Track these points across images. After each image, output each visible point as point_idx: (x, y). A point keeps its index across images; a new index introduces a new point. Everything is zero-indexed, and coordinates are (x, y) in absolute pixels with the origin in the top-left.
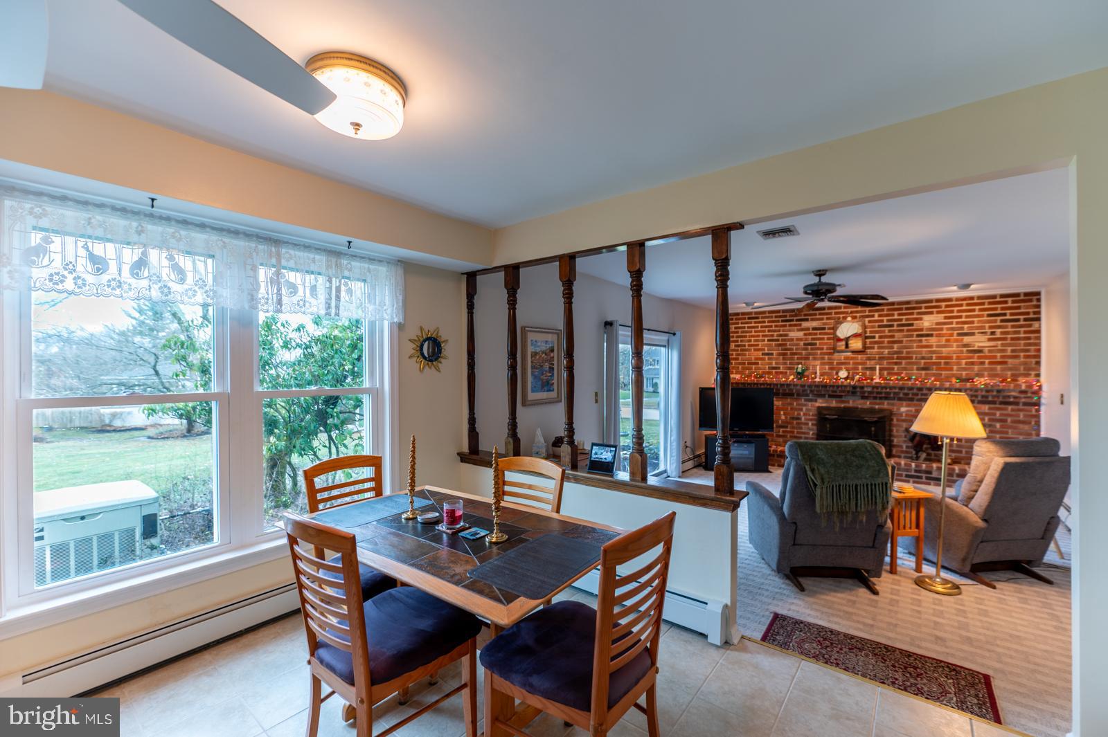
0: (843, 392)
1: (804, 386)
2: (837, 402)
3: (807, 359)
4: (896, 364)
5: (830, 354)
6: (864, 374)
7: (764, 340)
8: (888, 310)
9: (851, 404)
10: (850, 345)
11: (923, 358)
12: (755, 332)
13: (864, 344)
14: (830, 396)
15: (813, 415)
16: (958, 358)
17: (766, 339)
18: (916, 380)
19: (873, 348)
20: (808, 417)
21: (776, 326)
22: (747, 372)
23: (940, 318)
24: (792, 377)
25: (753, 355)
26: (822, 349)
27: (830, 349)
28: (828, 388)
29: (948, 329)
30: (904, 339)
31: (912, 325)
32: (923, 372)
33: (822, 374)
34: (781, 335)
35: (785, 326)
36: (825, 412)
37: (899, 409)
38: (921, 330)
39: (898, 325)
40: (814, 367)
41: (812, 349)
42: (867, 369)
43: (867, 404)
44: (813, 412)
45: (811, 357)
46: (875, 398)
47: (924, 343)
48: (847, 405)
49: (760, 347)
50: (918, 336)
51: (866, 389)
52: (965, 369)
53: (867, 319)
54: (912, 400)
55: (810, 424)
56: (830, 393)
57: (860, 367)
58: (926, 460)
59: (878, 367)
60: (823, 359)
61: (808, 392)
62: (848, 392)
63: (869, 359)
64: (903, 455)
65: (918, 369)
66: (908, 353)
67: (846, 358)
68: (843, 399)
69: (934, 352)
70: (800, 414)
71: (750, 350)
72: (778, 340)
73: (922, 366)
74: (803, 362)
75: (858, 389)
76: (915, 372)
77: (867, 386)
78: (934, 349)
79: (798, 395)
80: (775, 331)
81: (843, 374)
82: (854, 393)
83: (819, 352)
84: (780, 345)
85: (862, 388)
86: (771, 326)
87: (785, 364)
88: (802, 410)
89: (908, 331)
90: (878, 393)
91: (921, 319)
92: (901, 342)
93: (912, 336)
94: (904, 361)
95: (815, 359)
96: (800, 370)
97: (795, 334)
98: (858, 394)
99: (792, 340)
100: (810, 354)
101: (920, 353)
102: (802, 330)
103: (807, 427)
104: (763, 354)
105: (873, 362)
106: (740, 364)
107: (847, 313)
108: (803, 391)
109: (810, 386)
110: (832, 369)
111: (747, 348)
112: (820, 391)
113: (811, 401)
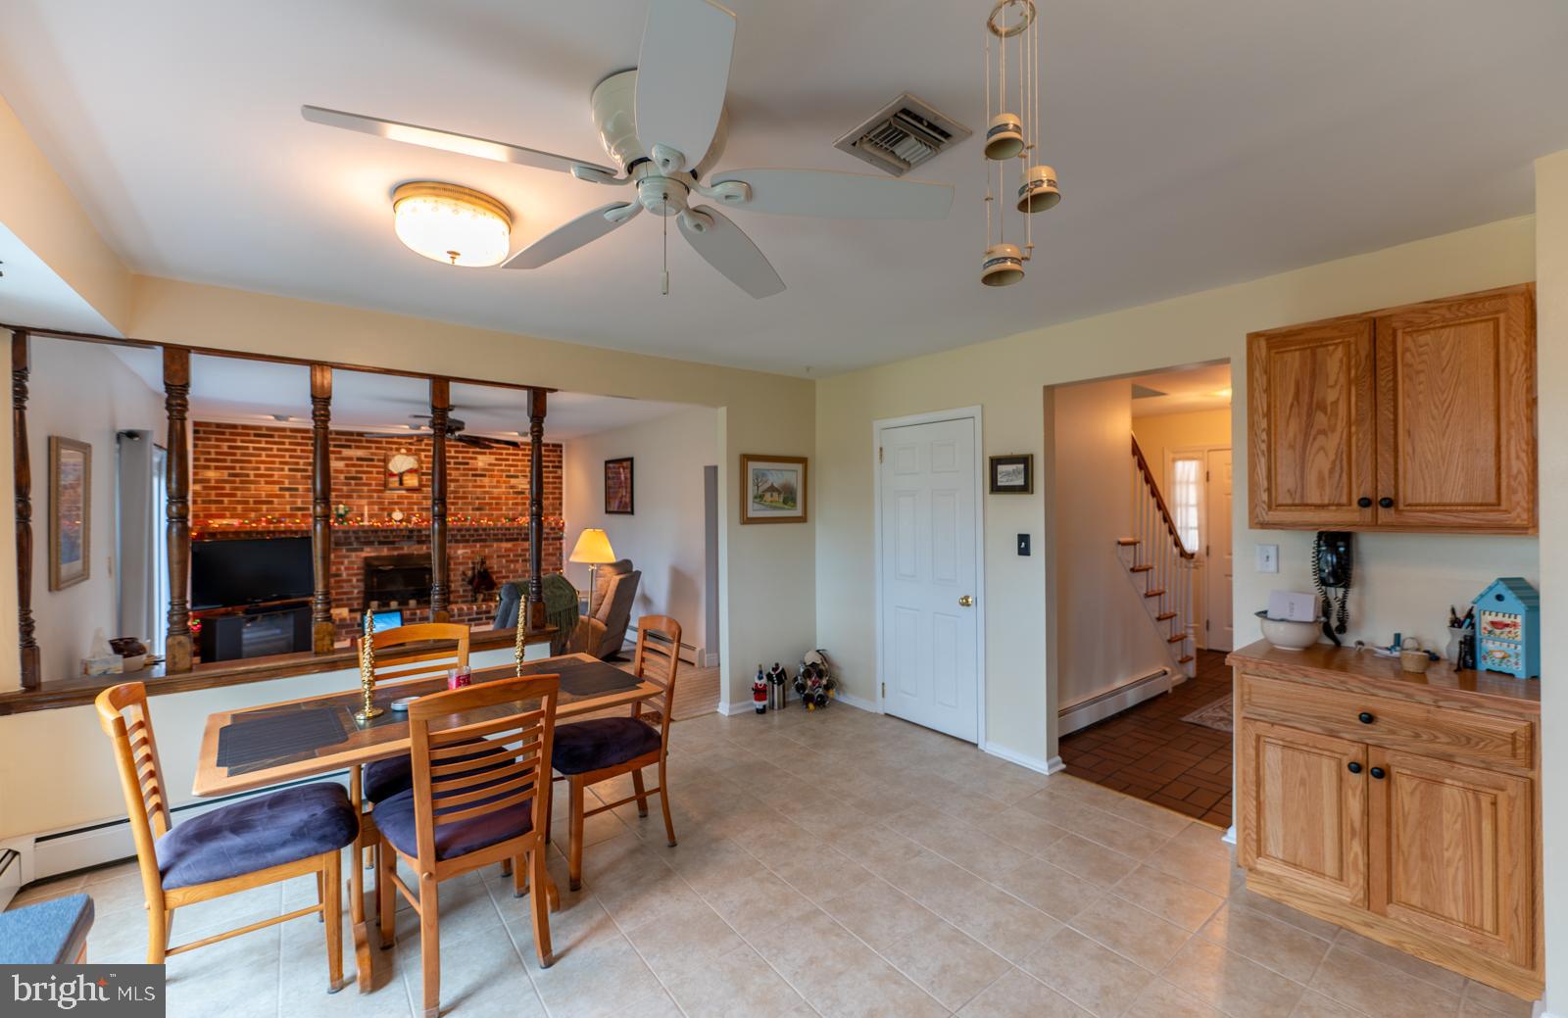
0: (398, 536)
1: (348, 532)
2: (389, 549)
3: (350, 497)
4: (453, 503)
5: (380, 491)
6: (421, 515)
7: (282, 470)
9: (406, 551)
10: (405, 482)
11: (478, 498)
12: (268, 456)
13: (420, 480)
14: (380, 543)
15: (358, 569)
16: (507, 499)
17: (286, 467)
18: (472, 520)
20: (351, 572)
21: (302, 451)
22: (253, 515)
23: (491, 459)
25: (264, 489)
26: (370, 485)
27: (380, 485)
28: (380, 534)
29: (498, 470)
30: (461, 478)
31: (467, 464)
32: (478, 513)
33: (371, 516)
36: (376, 563)
37: (455, 552)
38: (476, 469)
39: (455, 463)
40: (361, 507)
41: (356, 485)
42: (423, 509)
43: (424, 549)
44: (359, 563)
45: (355, 495)
47: (479, 483)
48: (401, 552)
49: (276, 478)
50: (473, 475)
51: (424, 532)
52: (511, 509)
53: (423, 454)
54: (467, 541)
55: (354, 579)
56: (382, 539)
57: (416, 507)
58: (483, 600)
60: (371, 497)
61: (353, 539)
62: (404, 536)
63: (425, 498)
64: (460, 600)
65: (473, 509)
66: (464, 492)
67: (399, 497)
68: (397, 545)
69: (487, 493)
70: (339, 569)
71: (258, 483)
72: (305, 471)
73: (477, 506)
74: (344, 500)
75: (415, 533)
76: (471, 512)
77: (425, 529)
78: (487, 489)
79: (338, 543)
80: (300, 457)
81: (397, 515)
82: (409, 538)
83: (366, 488)
85: (420, 531)
86: (295, 451)
88: (342, 563)
89: (464, 469)
91: (476, 458)
92: (457, 481)
93: (467, 475)
94: (460, 501)
95: (360, 497)
96: (341, 512)
98: (415, 538)
100: (353, 491)
101: (475, 493)
102: (343, 459)
103: (349, 584)
104: (281, 489)
105: (429, 502)
106: (239, 502)
107: (400, 444)
108: (346, 538)
109: (355, 532)
110: (382, 509)
111: (252, 478)
112: (369, 536)
113: (355, 550)
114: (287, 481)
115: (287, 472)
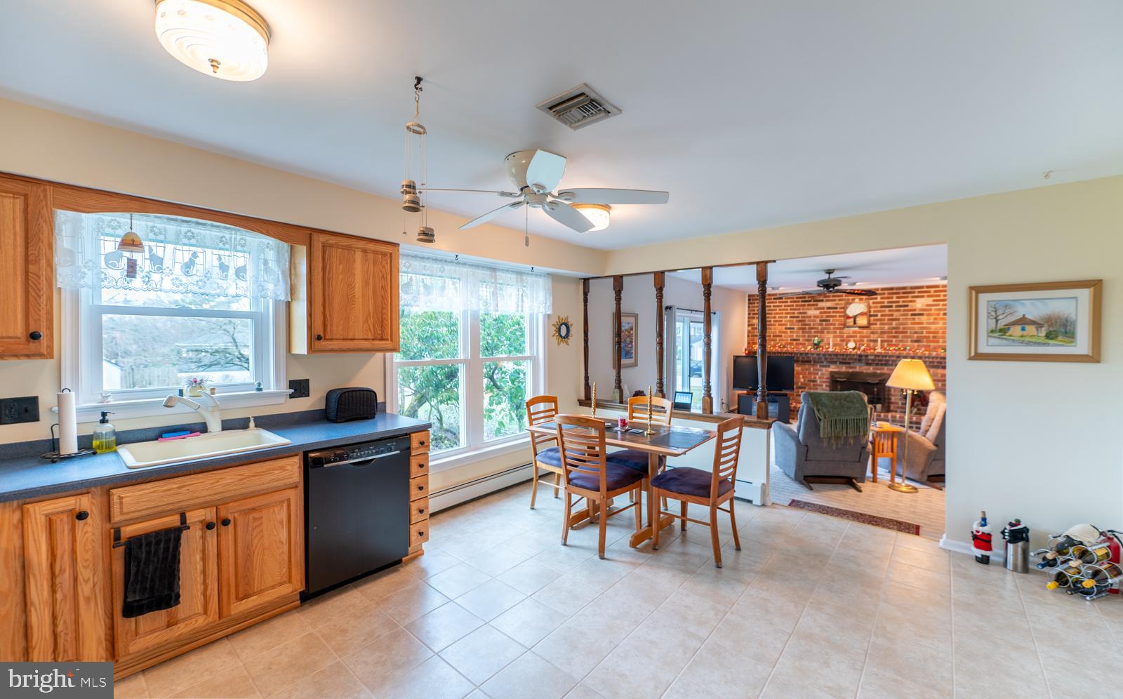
0: (852, 359)
1: (820, 355)
2: (846, 368)
3: (823, 332)
4: (894, 337)
5: (841, 329)
6: (868, 345)
7: (787, 317)
8: (889, 294)
9: (858, 369)
10: (857, 322)
11: (916, 333)
12: (780, 310)
13: (869, 321)
14: (841, 363)
15: (827, 378)
17: (789, 316)
18: (910, 350)
19: (876, 324)
20: (822, 379)
21: (796, 305)
23: (929, 301)
24: (809, 347)
25: (778, 329)
26: (835, 325)
27: (841, 324)
28: (839, 356)
29: (936, 310)
30: (901, 318)
31: (907, 306)
32: (916, 344)
33: (834, 345)
34: (801, 313)
35: (804, 305)
36: (836, 376)
38: (915, 310)
39: (897, 306)
40: (828, 339)
41: (826, 325)
42: (870, 341)
43: (871, 369)
44: (827, 375)
45: (825, 331)
46: (877, 364)
47: (917, 321)
48: (854, 370)
49: (783, 323)
50: (912, 315)
51: (870, 357)
53: (871, 301)
55: (824, 385)
56: (841, 360)
57: (865, 339)
59: (879, 340)
60: (835, 332)
61: (823, 359)
62: (855, 359)
63: (873, 333)
64: (899, 410)
65: (912, 341)
66: (904, 328)
67: (855, 332)
68: (851, 365)
69: (924, 328)
70: (815, 378)
71: (775, 325)
72: (798, 317)
73: (915, 339)
74: (819, 335)
75: (863, 358)
76: (909, 343)
77: (870, 355)
78: (925, 325)
79: (815, 362)
80: (795, 309)
81: (851, 345)
82: (860, 360)
83: (832, 327)
84: (800, 321)
85: (867, 356)
86: (793, 306)
87: (804, 336)
88: (817, 374)
89: (904, 310)
90: (880, 360)
91: (914, 301)
92: (898, 319)
93: (907, 315)
94: (900, 335)
95: (828, 333)
96: (816, 342)
97: (812, 312)
98: (864, 361)
99: (810, 317)
100: (825, 329)
101: (914, 328)
102: (818, 309)
103: (821, 387)
104: (786, 328)
105: (876, 335)
108: (819, 358)
109: (824, 355)
110: (843, 341)
111: (772, 323)
112: (833, 358)
113: (825, 366)
114: (788, 324)
115: (788, 319)
